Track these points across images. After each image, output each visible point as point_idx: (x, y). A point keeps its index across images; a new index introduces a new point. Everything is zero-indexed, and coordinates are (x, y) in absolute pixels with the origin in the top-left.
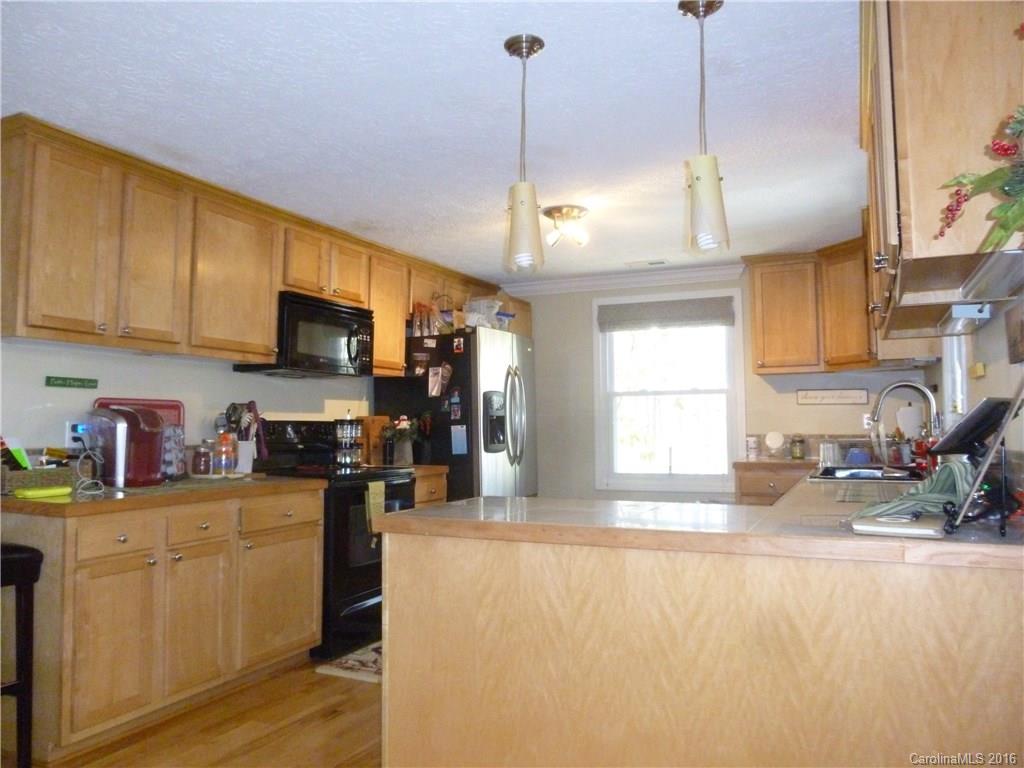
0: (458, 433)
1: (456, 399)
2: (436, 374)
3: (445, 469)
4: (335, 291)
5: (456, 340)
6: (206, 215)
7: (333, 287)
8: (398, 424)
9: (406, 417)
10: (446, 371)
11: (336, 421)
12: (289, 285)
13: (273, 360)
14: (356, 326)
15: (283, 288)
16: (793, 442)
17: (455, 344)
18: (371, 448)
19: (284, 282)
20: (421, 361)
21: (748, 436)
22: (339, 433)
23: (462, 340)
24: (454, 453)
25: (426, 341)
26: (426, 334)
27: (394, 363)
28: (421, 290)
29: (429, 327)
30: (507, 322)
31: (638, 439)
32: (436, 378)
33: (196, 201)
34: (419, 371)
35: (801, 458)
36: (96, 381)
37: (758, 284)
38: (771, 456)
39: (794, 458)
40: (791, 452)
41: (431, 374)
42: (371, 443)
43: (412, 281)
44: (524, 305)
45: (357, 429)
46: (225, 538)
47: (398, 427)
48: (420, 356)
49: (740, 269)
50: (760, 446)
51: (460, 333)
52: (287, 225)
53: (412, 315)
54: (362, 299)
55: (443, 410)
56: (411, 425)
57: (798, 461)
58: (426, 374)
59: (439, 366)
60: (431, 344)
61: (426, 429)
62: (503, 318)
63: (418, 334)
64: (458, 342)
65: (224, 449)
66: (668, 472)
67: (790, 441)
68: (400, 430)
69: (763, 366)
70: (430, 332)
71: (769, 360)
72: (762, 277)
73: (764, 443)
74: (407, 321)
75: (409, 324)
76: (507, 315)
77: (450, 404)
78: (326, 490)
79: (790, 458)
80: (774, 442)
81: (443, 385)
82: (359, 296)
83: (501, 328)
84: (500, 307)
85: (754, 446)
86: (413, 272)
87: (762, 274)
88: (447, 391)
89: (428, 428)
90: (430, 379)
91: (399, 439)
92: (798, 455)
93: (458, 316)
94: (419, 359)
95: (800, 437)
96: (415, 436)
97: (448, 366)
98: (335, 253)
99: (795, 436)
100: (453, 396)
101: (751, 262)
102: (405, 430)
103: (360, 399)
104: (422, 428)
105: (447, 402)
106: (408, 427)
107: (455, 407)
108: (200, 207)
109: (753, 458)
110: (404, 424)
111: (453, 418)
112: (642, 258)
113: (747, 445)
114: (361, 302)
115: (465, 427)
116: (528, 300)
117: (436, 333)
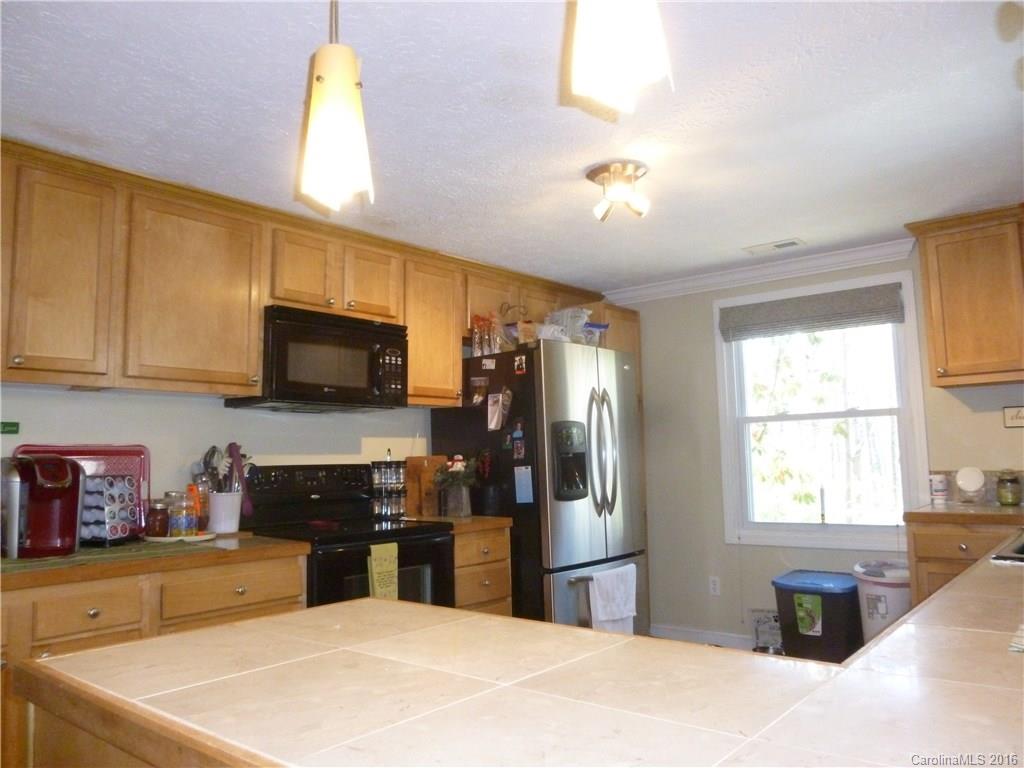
0: (523, 475)
1: (518, 434)
2: (496, 402)
3: (508, 522)
4: (349, 303)
5: (517, 359)
6: (146, 216)
7: (347, 300)
8: (452, 466)
9: (461, 457)
10: (507, 398)
11: (373, 463)
12: (279, 298)
13: (257, 391)
14: (378, 346)
15: (269, 302)
16: (1001, 482)
17: (516, 364)
18: (423, 495)
19: (273, 295)
20: (480, 387)
21: (931, 473)
22: (376, 478)
23: (524, 358)
24: (518, 501)
25: (484, 361)
26: (486, 353)
27: (447, 391)
28: (482, 300)
29: (490, 346)
30: (598, 334)
31: (791, 476)
32: (496, 407)
33: (131, 199)
34: (477, 399)
35: (1016, 504)
36: (16, 425)
37: (932, 258)
38: (968, 501)
39: (1004, 505)
40: (999, 498)
41: (490, 402)
42: (423, 488)
43: (470, 289)
44: (630, 315)
45: (397, 473)
46: (136, 626)
47: (450, 470)
48: (479, 381)
49: (908, 244)
50: (950, 487)
51: (523, 349)
52: (275, 226)
53: (471, 331)
54: (393, 313)
55: (504, 447)
56: (466, 467)
57: (1010, 511)
58: (485, 402)
59: (499, 392)
60: (490, 364)
61: (484, 472)
62: (593, 329)
63: (478, 353)
64: (520, 360)
65: (184, 504)
66: (820, 521)
67: (996, 479)
68: (452, 472)
69: (945, 375)
70: (491, 350)
71: (953, 366)
72: (937, 252)
73: (955, 482)
74: (464, 339)
75: (467, 342)
76: (599, 326)
77: (513, 440)
78: (308, 556)
79: (998, 504)
80: (970, 481)
81: (503, 415)
82: (388, 309)
83: (589, 343)
84: (590, 316)
85: (940, 487)
86: (471, 280)
87: (937, 247)
88: (508, 422)
89: (487, 470)
90: (490, 408)
91: (451, 485)
92: (1010, 501)
93: (524, 330)
94: (478, 384)
95: (1012, 473)
96: (472, 481)
97: (508, 392)
98: (349, 257)
99: (1003, 473)
100: (515, 430)
101: (920, 230)
102: (458, 473)
103: (414, 436)
104: (481, 471)
105: (509, 436)
106: (463, 469)
107: (519, 444)
108: (136, 204)
109: (940, 505)
110: (459, 466)
111: (515, 457)
112: (763, 238)
113: (931, 486)
114: (393, 317)
115: (530, 467)
116: (636, 309)
117: (497, 351)
